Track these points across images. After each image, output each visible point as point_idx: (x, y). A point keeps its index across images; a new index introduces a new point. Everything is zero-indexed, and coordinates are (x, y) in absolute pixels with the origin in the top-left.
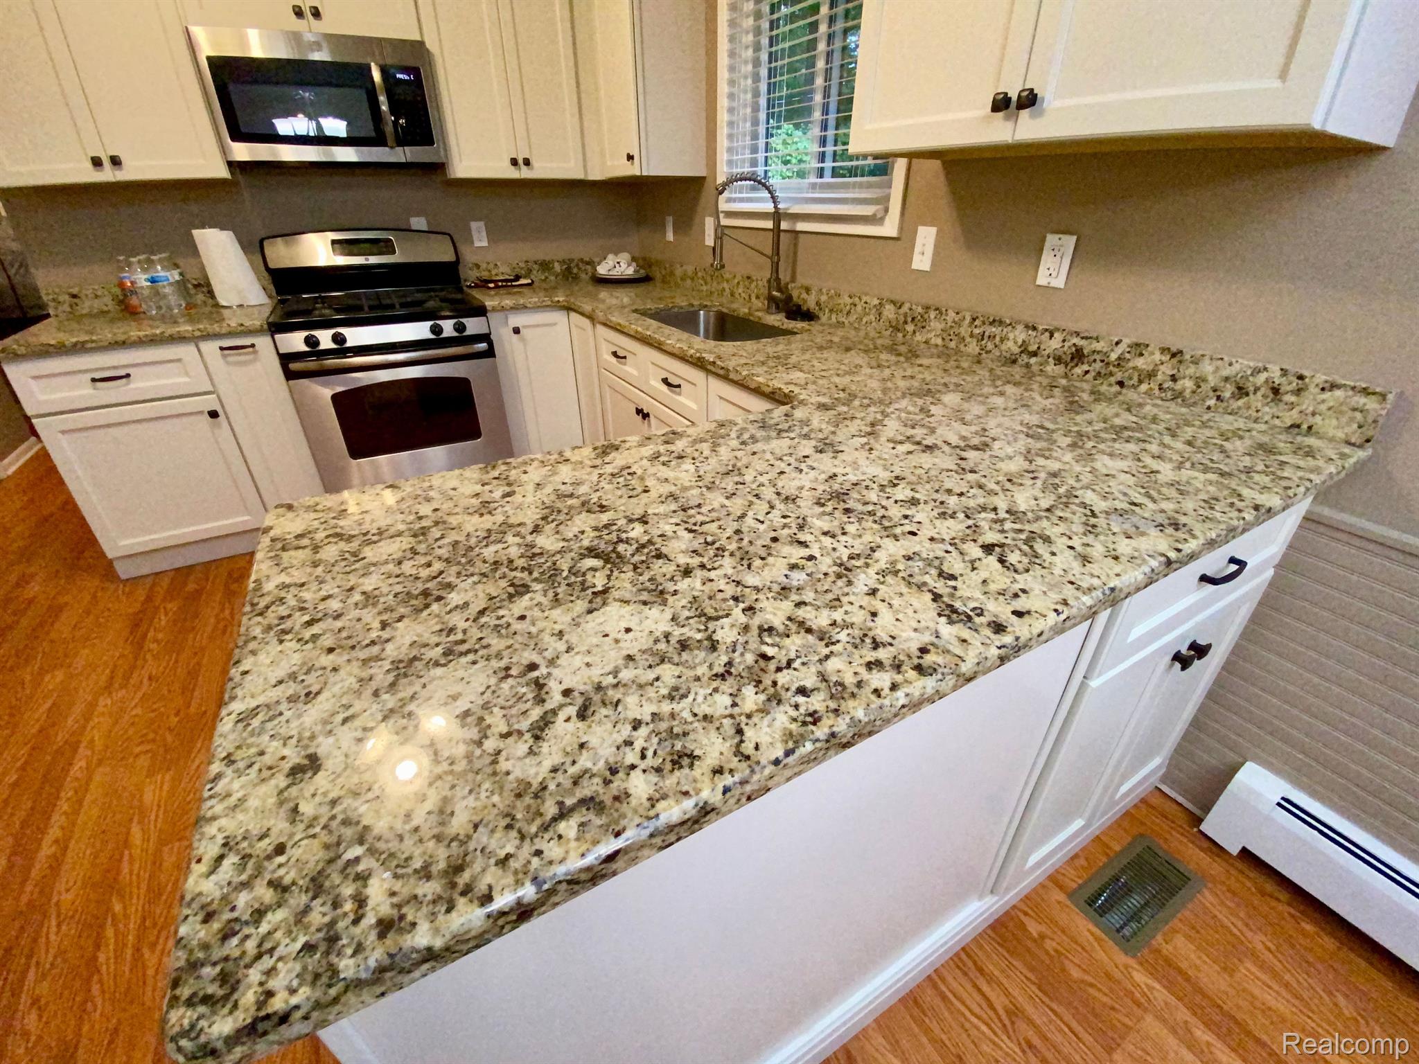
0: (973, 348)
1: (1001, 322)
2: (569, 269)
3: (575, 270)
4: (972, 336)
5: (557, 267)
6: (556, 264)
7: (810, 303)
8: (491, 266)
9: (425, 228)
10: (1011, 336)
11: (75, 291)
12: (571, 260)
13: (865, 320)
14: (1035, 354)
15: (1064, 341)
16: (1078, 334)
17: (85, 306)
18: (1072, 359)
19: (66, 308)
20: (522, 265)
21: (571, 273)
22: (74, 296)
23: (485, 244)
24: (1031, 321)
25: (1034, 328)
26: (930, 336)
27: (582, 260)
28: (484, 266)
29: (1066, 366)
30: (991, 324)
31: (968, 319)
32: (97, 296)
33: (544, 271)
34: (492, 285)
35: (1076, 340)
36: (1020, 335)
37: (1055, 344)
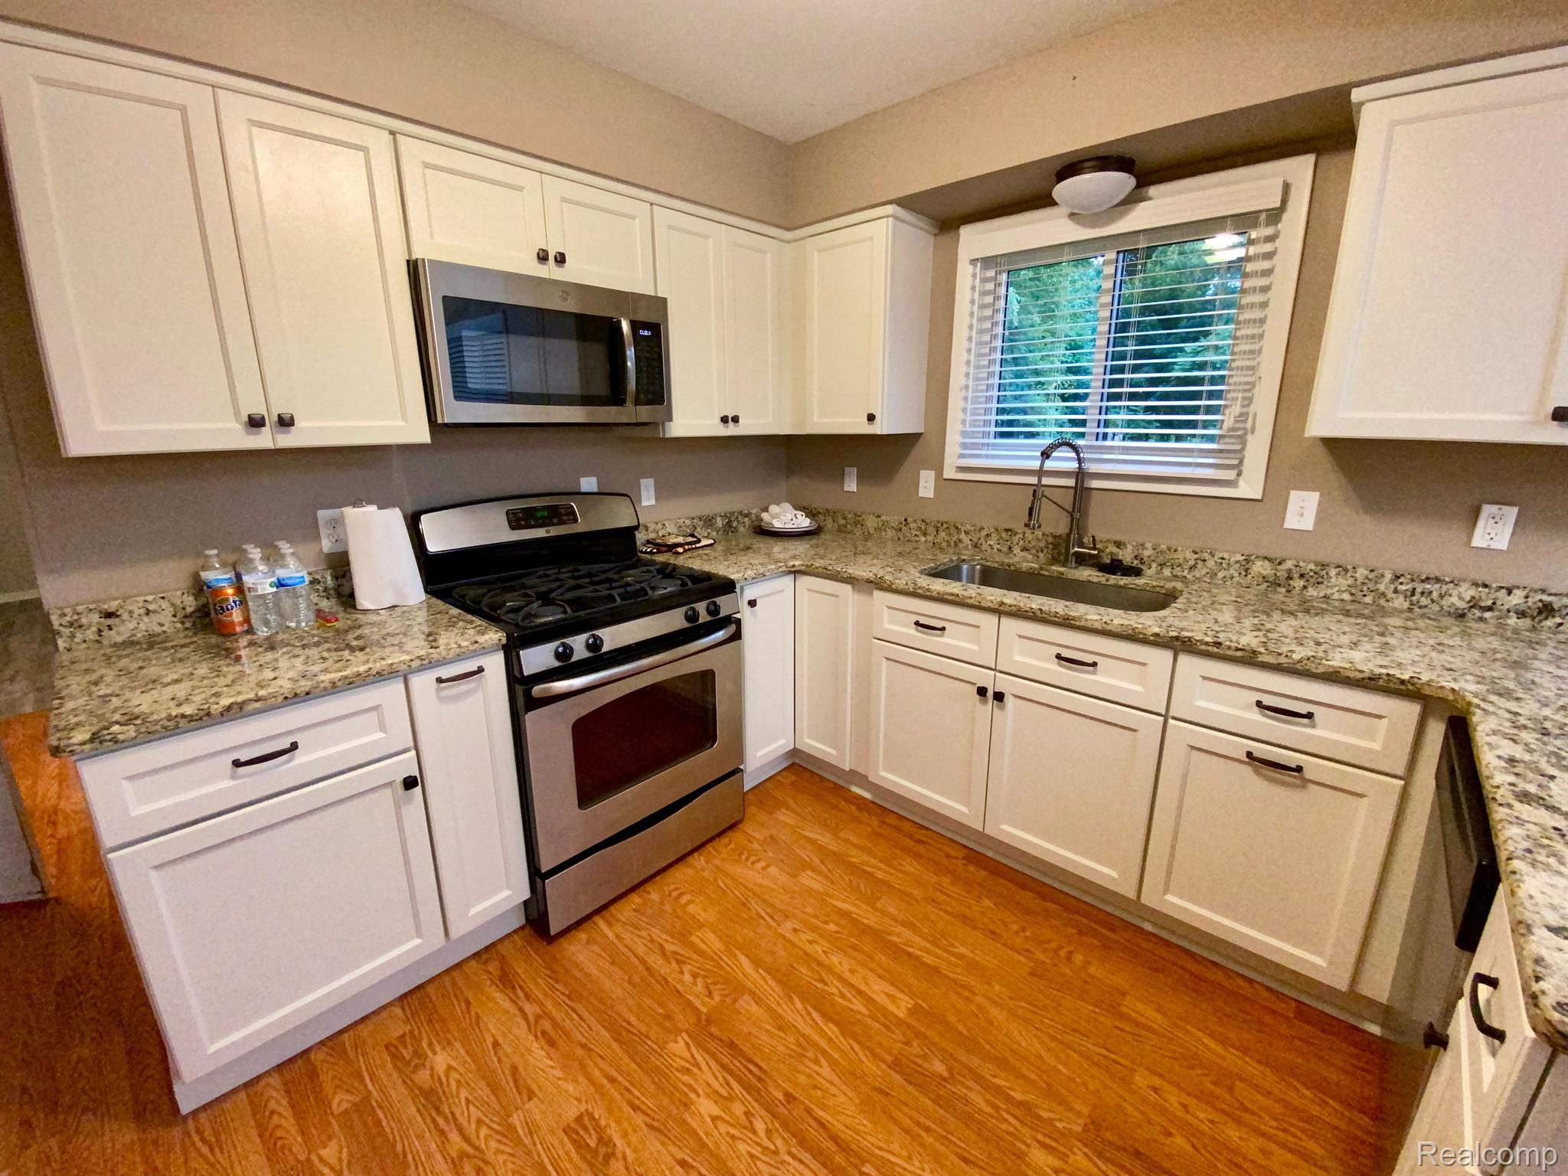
0: (1400, 602)
1: (1438, 580)
2: (729, 524)
3: (735, 524)
4: (1396, 591)
5: (719, 522)
6: (719, 519)
7: (1126, 556)
8: (660, 526)
9: (595, 489)
10: (1455, 592)
11: (112, 606)
12: (732, 513)
13: (1221, 575)
14: (1490, 609)
15: (1527, 597)
16: (1543, 591)
17: (122, 631)
18: (1540, 613)
19: (91, 634)
20: (688, 522)
21: (731, 527)
22: (109, 615)
23: (653, 502)
24: (1481, 577)
25: (1485, 586)
26: (1329, 591)
27: (741, 513)
28: (652, 527)
29: (1533, 618)
30: (1423, 581)
31: (1389, 576)
32: (148, 612)
33: (707, 527)
34: (680, 550)
35: (1540, 596)
36: (1468, 592)
37: (1517, 599)
